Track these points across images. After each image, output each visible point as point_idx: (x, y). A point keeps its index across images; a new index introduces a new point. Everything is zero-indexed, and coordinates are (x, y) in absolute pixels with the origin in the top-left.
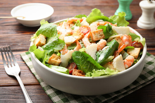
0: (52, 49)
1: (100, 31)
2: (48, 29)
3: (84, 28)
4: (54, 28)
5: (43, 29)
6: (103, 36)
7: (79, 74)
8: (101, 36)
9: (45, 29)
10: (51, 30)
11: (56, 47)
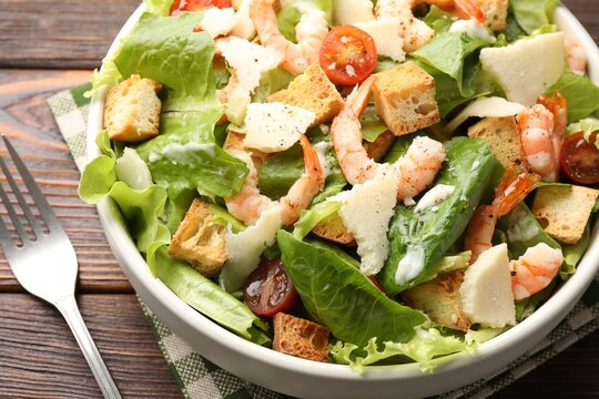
0: (189, 179)
1: (422, 88)
2: (168, 52)
3: (345, 45)
4: (199, 54)
5: (148, 48)
6: (431, 114)
7: (303, 342)
8: (425, 114)
9: (158, 47)
10: (188, 64)
11: (207, 174)
